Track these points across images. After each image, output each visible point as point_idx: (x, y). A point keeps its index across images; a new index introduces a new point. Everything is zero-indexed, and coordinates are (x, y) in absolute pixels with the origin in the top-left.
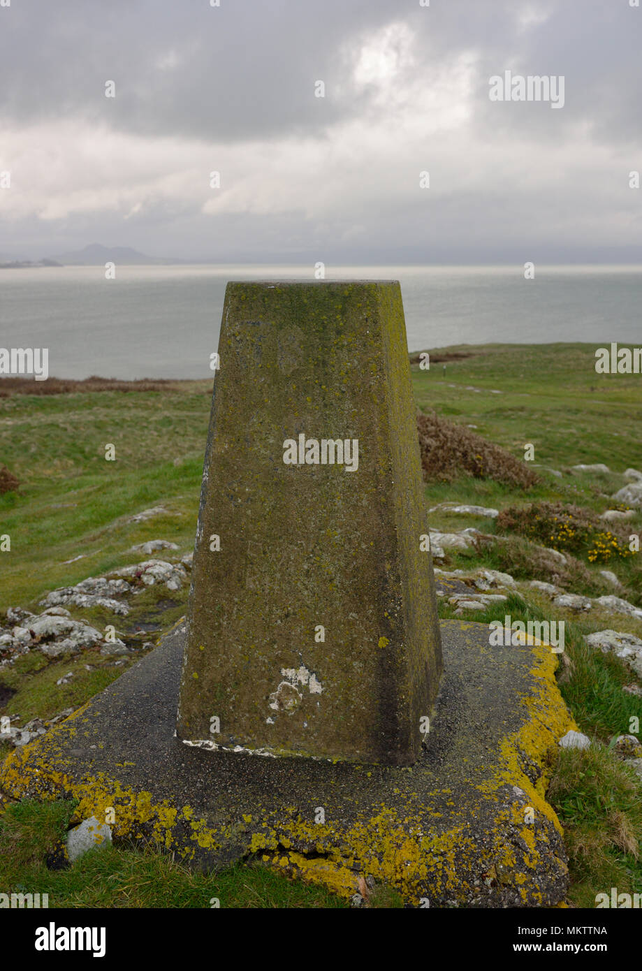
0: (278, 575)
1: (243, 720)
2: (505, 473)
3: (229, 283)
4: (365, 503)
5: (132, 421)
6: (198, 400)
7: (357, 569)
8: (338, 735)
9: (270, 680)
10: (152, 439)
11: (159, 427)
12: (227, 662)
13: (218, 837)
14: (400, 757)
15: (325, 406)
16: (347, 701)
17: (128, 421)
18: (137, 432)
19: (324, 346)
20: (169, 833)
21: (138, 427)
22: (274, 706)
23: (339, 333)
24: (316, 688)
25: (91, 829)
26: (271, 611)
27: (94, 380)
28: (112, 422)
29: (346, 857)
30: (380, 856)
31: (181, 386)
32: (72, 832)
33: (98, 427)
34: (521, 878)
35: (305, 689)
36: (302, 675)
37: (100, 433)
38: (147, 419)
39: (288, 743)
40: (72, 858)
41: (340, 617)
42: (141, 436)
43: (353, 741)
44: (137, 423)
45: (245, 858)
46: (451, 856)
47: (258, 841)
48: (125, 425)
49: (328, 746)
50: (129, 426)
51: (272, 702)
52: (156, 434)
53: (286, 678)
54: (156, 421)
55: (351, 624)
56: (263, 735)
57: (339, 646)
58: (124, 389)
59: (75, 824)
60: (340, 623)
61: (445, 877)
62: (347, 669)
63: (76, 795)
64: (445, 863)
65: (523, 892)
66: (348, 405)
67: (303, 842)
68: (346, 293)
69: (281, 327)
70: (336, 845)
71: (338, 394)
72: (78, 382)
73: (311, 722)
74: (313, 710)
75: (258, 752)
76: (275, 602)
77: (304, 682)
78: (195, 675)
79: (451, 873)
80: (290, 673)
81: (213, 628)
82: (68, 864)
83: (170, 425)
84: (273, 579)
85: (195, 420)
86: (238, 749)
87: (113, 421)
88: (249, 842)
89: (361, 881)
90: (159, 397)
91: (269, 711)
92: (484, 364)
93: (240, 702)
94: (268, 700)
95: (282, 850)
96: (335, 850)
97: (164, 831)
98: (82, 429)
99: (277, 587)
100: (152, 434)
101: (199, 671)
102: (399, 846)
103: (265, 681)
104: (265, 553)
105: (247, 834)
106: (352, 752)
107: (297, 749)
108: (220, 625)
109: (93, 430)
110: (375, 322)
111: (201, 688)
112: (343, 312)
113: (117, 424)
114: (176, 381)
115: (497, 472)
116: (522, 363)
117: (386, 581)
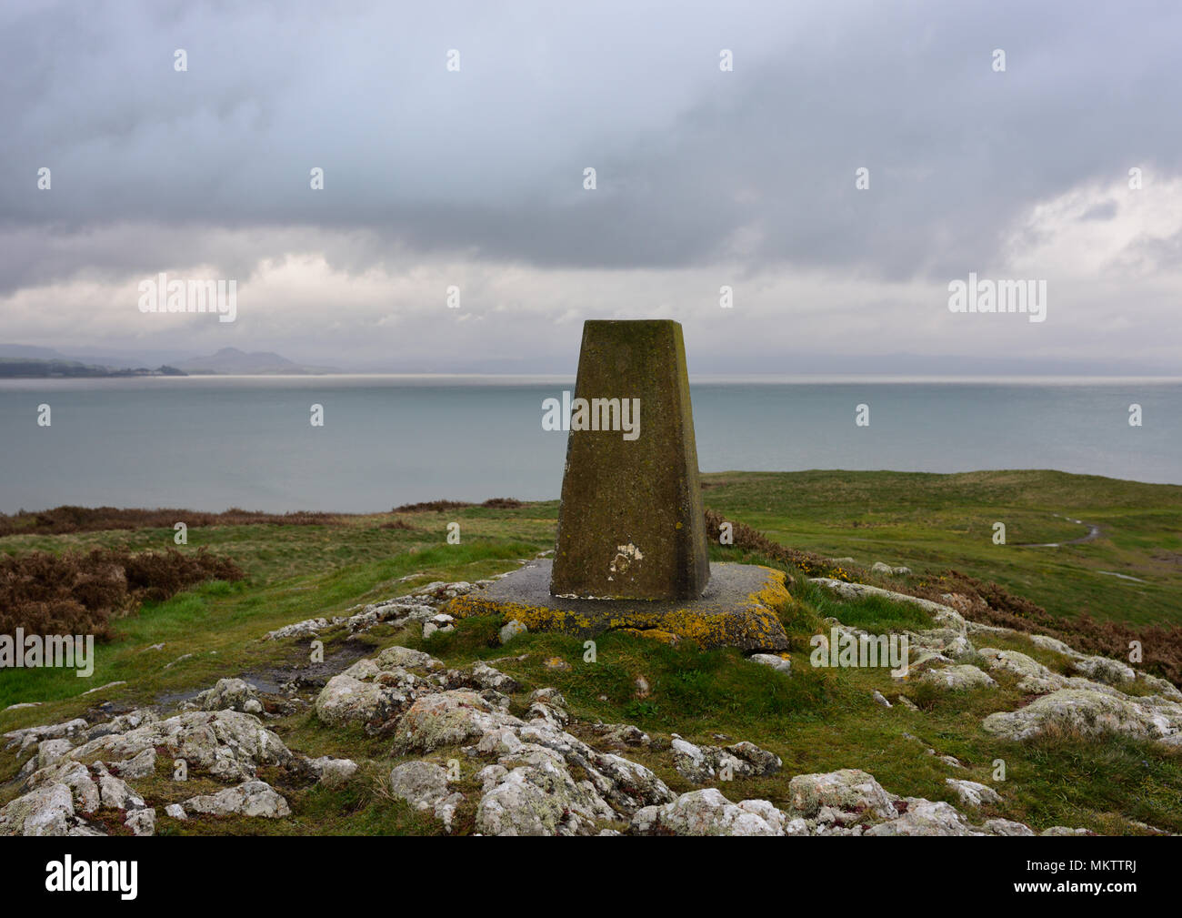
0: (616, 489)
1: (594, 580)
2: (750, 542)
3: (586, 322)
4: (668, 444)
5: (303, 551)
6: (373, 534)
7: (663, 483)
8: (652, 584)
9: (611, 553)
10: (330, 571)
11: (337, 558)
12: (583, 544)
13: (591, 622)
14: (690, 595)
15: (644, 389)
16: (657, 562)
17: (297, 551)
18: (310, 563)
19: (643, 355)
20: (562, 623)
21: (311, 558)
22: (613, 569)
23: (652, 348)
24: (639, 556)
25: (514, 626)
26: (611, 511)
27: (235, 513)
28: (279, 553)
29: (665, 627)
30: (684, 627)
31: (345, 520)
32: (503, 628)
33: (261, 558)
34: (761, 635)
35: (632, 557)
36: (630, 549)
37: (266, 564)
38: (321, 549)
39: (622, 592)
40: (504, 642)
41: (653, 512)
42: (316, 568)
43: (661, 588)
44: (309, 554)
45: (608, 631)
46: (723, 624)
47: (614, 623)
48: (295, 556)
49: (646, 591)
50: (300, 557)
51: (612, 567)
52: (334, 565)
53: (620, 552)
54: (332, 551)
55: (660, 516)
56: (606, 587)
57: (652, 529)
58: (278, 522)
59: (505, 623)
60: (653, 516)
61: (720, 634)
62: (657, 543)
63: (502, 612)
64: (720, 627)
65: (763, 642)
66: (657, 388)
67: (640, 622)
68: (656, 325)
69: (617, 345)
70: (658, 621)
71: (652, 383)
72: (216, 516)
73: (636, 578)
74: (637, 570)
75: (603, 598)
76: (614, 505)
77: (631, 553)
78: (564, 554)
79: (723, 631)
80: (623, 548)
81: (576, 524)
82: (501, 645)
83: (349, 556)
84: (613, 491)
85: (380, 550)
86: (591, 597)
87: (281, 551)
88: (610, 623)
89: (674, 636)
90: (324, 530)
91: (611, 573)
92: (722, 496)
93: (591, 568)
94: (609, 566)
95: (628, 626)
96: (659, 624)
97: (559, 622)
98: (244, 560)
99: (615, 497)
100: (329, 566)
101: (566, 551)
102: (694, 621)
103: (608, 554)
104: (608, 476)
105: (608, 620)
106: (662, 594)
107: (627, 595)
108: (580, 522)
109: (256, 561)
110: (672, 342)
111: (568, 562)
112: (654, 336)
113: (285, 554)
114: (338, 516)
115: (741, 540)
116: (768, 494)
117: (680, 490)
